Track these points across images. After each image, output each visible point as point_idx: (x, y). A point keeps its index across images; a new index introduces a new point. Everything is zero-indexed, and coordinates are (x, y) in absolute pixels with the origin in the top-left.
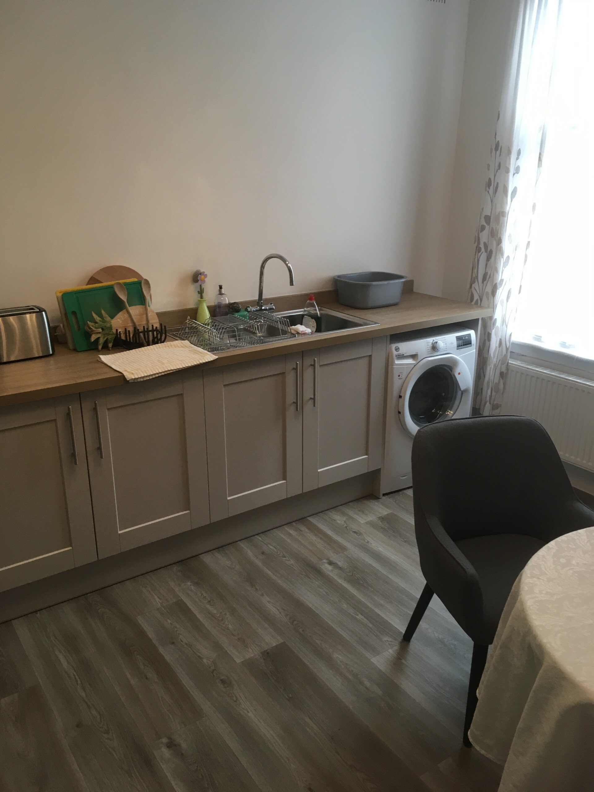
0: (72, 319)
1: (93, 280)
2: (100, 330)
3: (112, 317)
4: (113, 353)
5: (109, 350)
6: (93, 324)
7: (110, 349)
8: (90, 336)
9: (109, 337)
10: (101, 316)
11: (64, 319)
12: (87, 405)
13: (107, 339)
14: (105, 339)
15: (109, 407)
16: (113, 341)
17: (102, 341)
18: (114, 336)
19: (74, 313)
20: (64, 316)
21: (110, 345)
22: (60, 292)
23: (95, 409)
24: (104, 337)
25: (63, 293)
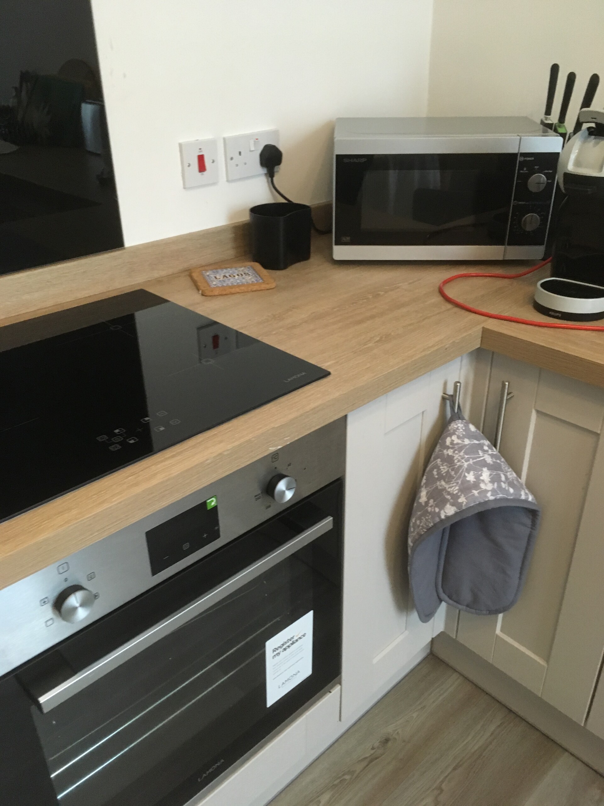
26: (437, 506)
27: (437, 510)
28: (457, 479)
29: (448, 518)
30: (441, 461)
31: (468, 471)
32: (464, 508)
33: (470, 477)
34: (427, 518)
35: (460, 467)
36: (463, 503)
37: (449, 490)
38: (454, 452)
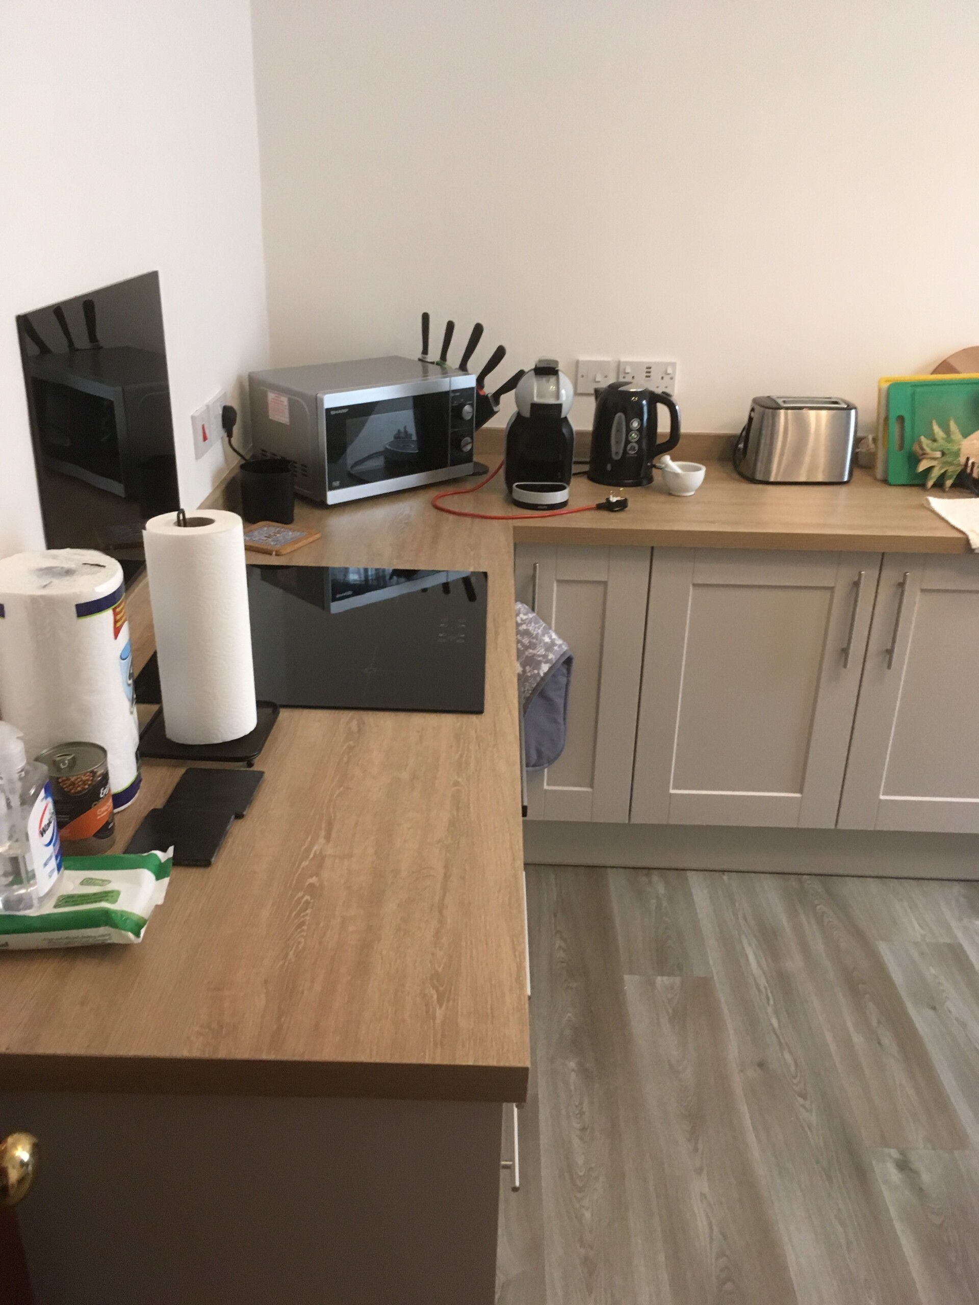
0: (894, 428)
1: (945, 366)
2: (938, 454)
3: (965, 435)
4: (950, 498)
5: (944, 491)
6: (929, 442)
7: (947, 490)
8: (918, 461)
9: (951, 469)
10: (947, 432)
11: (881, 428)
12: (890, 576)
13: (945, 472)
14: (942, 471)
15: (925, 588)
16: (955, 477)
17: (935, 474)
18: (959, 469)
19: (901, 419)
20: (882, 421)
21: (949, 483)
22: (886, 381)
23: (902, 585)
24: (941, 468)
25: (891, 383)
26: (534, 669)
27: (536, 672)
28: (540, 643)
29: (546, 674)
30: (520, 636)
31: (543, 635)
32: (554, 661)
33: (547, 639)
34: (530, 681)
35: (537, 634)
36: (552, 658)
37: (538, 653)
38: (527, 625)
